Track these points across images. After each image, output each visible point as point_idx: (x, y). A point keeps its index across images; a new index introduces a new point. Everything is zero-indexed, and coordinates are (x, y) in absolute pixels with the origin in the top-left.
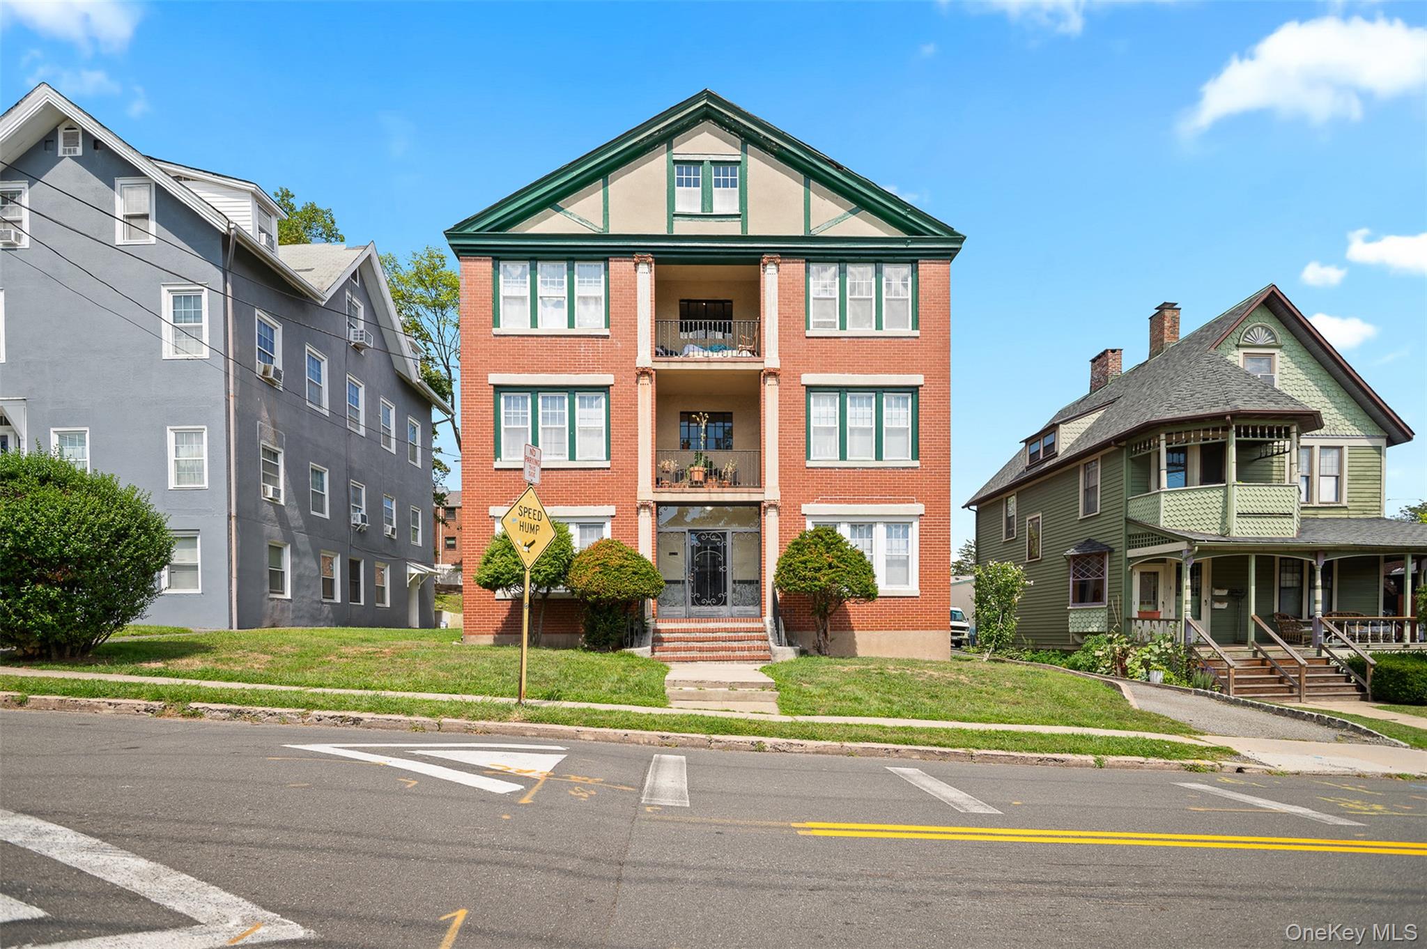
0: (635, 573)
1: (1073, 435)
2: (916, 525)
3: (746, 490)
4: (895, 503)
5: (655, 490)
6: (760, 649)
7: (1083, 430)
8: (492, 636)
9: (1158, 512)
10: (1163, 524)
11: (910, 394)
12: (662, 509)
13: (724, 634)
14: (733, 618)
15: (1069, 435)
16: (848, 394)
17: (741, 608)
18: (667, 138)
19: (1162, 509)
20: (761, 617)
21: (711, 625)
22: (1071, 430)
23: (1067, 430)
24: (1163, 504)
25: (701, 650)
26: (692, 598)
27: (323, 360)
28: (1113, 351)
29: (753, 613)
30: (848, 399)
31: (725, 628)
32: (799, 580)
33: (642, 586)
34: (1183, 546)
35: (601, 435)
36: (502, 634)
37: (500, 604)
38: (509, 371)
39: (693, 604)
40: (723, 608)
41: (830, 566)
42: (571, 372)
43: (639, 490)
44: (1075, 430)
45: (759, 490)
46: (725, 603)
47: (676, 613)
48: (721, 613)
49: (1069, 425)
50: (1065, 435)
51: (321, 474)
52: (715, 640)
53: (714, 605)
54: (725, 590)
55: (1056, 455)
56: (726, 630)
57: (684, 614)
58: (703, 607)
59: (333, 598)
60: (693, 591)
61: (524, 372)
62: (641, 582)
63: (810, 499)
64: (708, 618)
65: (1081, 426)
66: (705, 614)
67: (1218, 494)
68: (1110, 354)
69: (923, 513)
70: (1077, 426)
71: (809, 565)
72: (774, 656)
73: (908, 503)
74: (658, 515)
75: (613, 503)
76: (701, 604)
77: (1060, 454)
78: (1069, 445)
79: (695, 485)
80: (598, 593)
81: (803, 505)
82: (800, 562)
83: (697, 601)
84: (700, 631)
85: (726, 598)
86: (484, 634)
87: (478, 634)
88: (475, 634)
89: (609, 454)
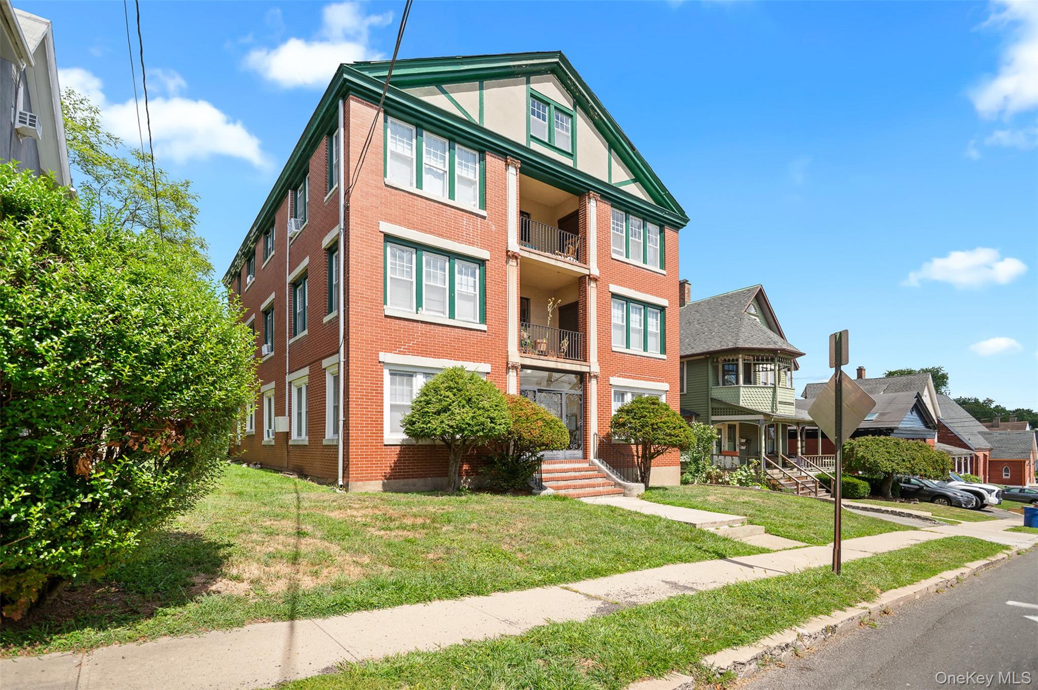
2: (664, 397)
3: (579, 363)
4: (655, 382)
5: (520, 354)
8: (381, 482)
9: (739, 398)
10: (741, 404)
14: (566, 460)
16: (630, 303)
17: (571, 452)
18: (528, 74)
19: (741, 396)
24: (741, 393)
29: (578, 456)
30: (630, 307)
34: (761, 417)
35: (475, 301)
36: (391, 479)
37: (388, 449)
38: (400, 224)
42: (454, 240)
43: (510, 353)
45: (586, 363)
48: (558, 456)
56: (575, 470)
61: (414, 228)
63: (613, 374)
67: (769, 390)
69: (668, 389)
74: (521, 375)
75: (489, 362)
79: (542, 353)
81: (611, 378)
86: (372, 480)
87: (365, 480)
88: (362, 480)
89: (483, 319)
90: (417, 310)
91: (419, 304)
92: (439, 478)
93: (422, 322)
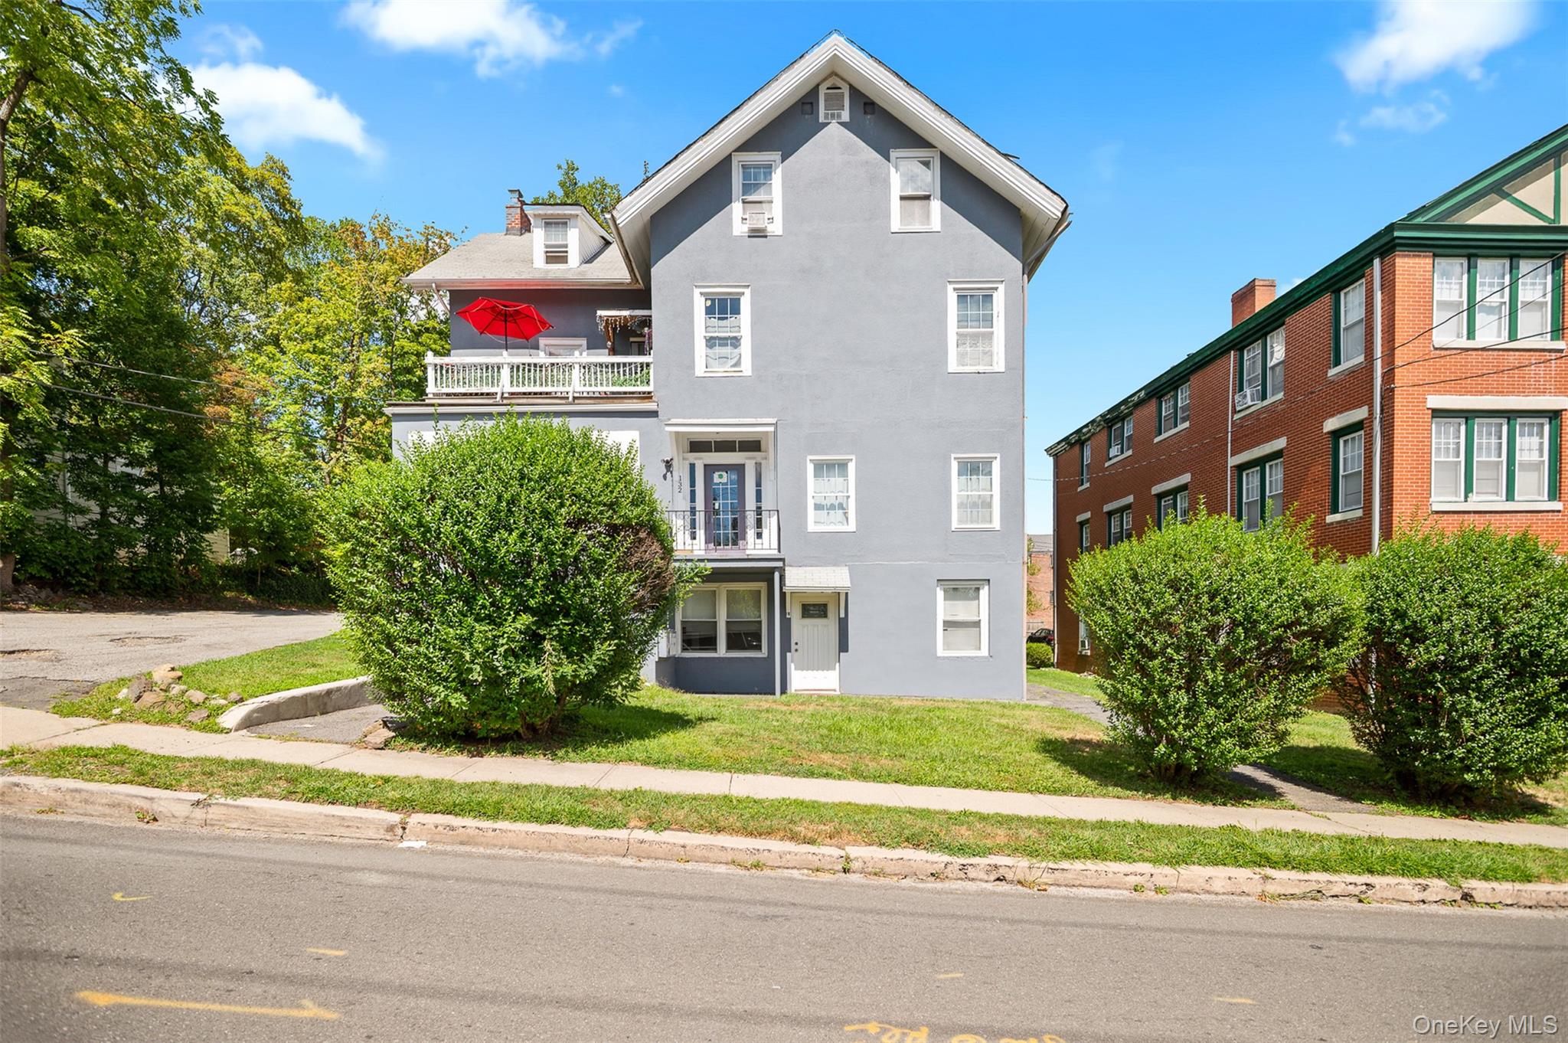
35: (1542, 470)
38: (1450, 393)
42: (1518, 394)
61: (1467, 393)
89: (1555, 493)
90: (1466, 497)
91: (1469, 489)
93: (1475, 512)
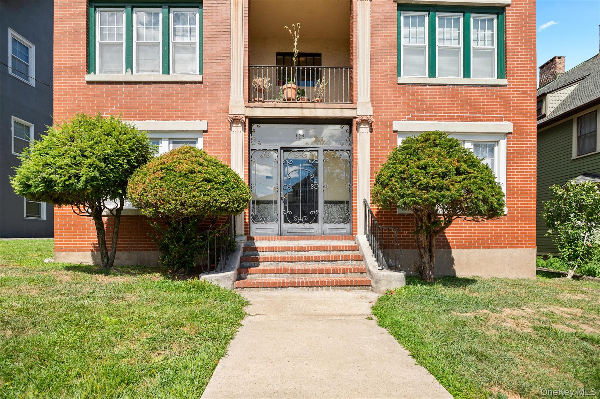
0: (209, 181)
1: (556, 102)
2: (503, 143)
3: (338, 105)
4: (484, 121)
5: (247, 104)
6: (356, 271)
7: (564, 98)
11: (496, 16)
12: (255, 126)
13: (317, 254)
14: (324, 236)
15: (554, 102)
16: (437, 13)
17: (332, 225)
20: (352, 234)
21: (304, 243)
22: (555, 98)
23: (552, 98)
25: (292, 272)
26: (285, 215)
27: (31, 47)
28: (559, 58)
29: (344, 230)
30: (437, 19)
31: (317, 247)
32: (419, 189)
33: (217, 198)
35: (195, 53)
39: (286, 221)
40: (314, 225)
41: (458, 172)
43: (231, 104)
44: (558, 98)
45: (351, 106)
46: (316, 221)
47: (269, 230)
48: (312, 230)
49: (554, 95)
50: (551, 102)
51: (28, 128)
52: (307, 260)
53: (306, 222)
54: (317, 208)
55: (544, 116)
57: (276, 232)
58: (295, 225)
59: (40, 217)
60: (285, 208)
62: (216, 192)
63: (401, 116)
64: (301, 235)
65: (562, 95)
66: (297, 231)
68: (557, 60)
69: (511, 131)
70: (559, 95)
71: (431, 170)
72: (376, 282)
73: (497, 120)
74: (250, 132)
75: (205, 118)
76: (293, 222)
77: (548, 114)
78: (554, 108)
79: (288, 99)
80: (155, 206)
81: (395, 122)
82: (418, 167)
83: (289, 219)
84: (291, 249)
85: (317, 215)
86: (75, 251)
87: (69, 251)
88: (65, 251)
90: (126, 72)
91: (128, 65)
92: (146, 253)
